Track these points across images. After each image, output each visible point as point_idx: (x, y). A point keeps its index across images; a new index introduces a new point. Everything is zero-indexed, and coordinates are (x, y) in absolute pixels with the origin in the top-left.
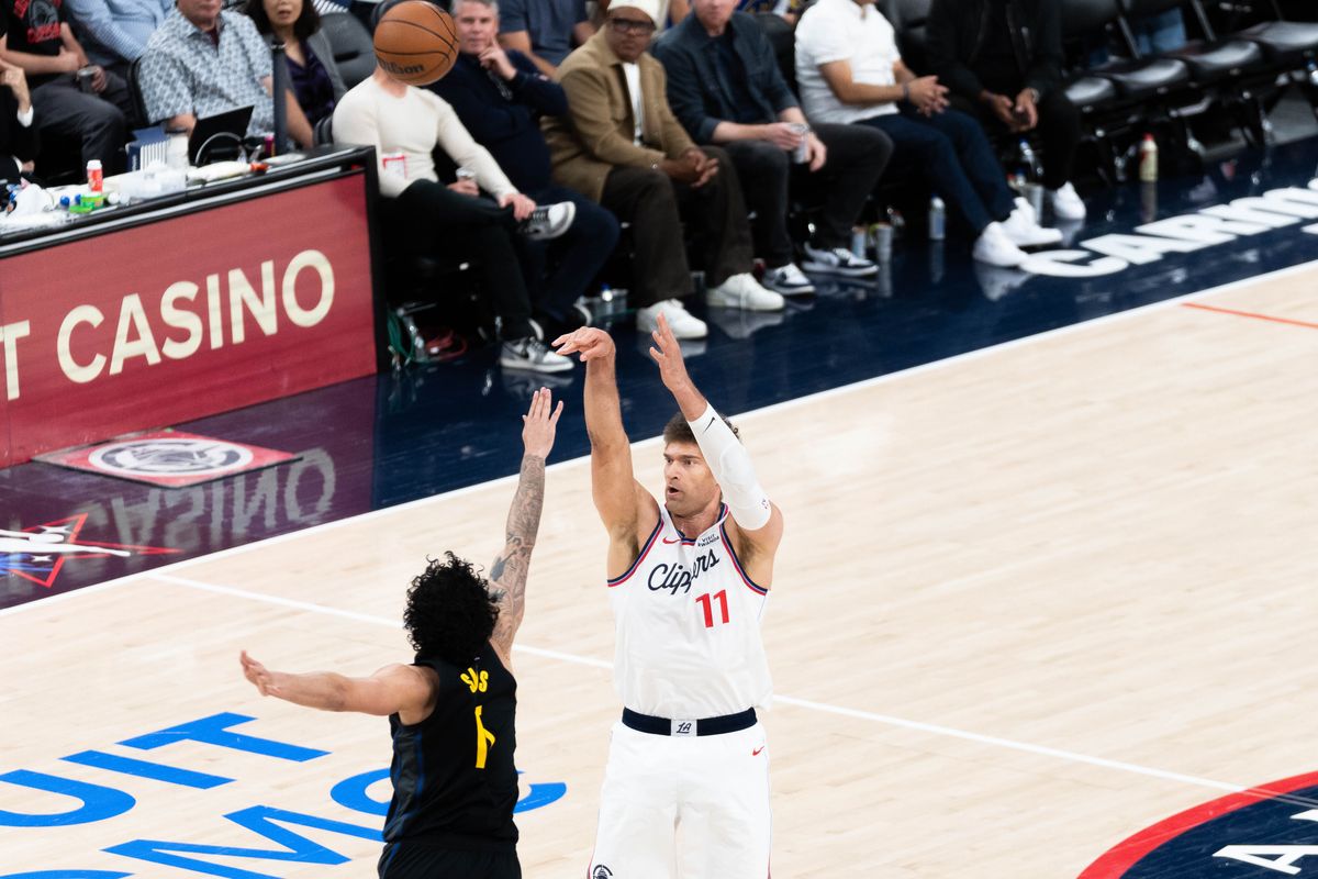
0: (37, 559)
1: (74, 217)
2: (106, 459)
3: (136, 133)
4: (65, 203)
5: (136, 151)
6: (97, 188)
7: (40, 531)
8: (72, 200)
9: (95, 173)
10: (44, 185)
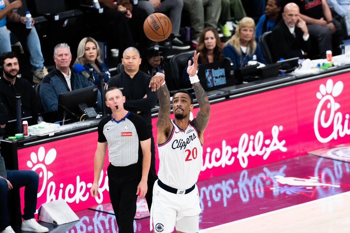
0: (308, 188)
1: (322, 70)
2: (334, 154)
3: (344, 41)
4: (319, 65)
5: (344, 48)
6: (330, 60)
7: (309, 178)
8: (321, 64)
9: (329, 55)
10: (312, 59)
